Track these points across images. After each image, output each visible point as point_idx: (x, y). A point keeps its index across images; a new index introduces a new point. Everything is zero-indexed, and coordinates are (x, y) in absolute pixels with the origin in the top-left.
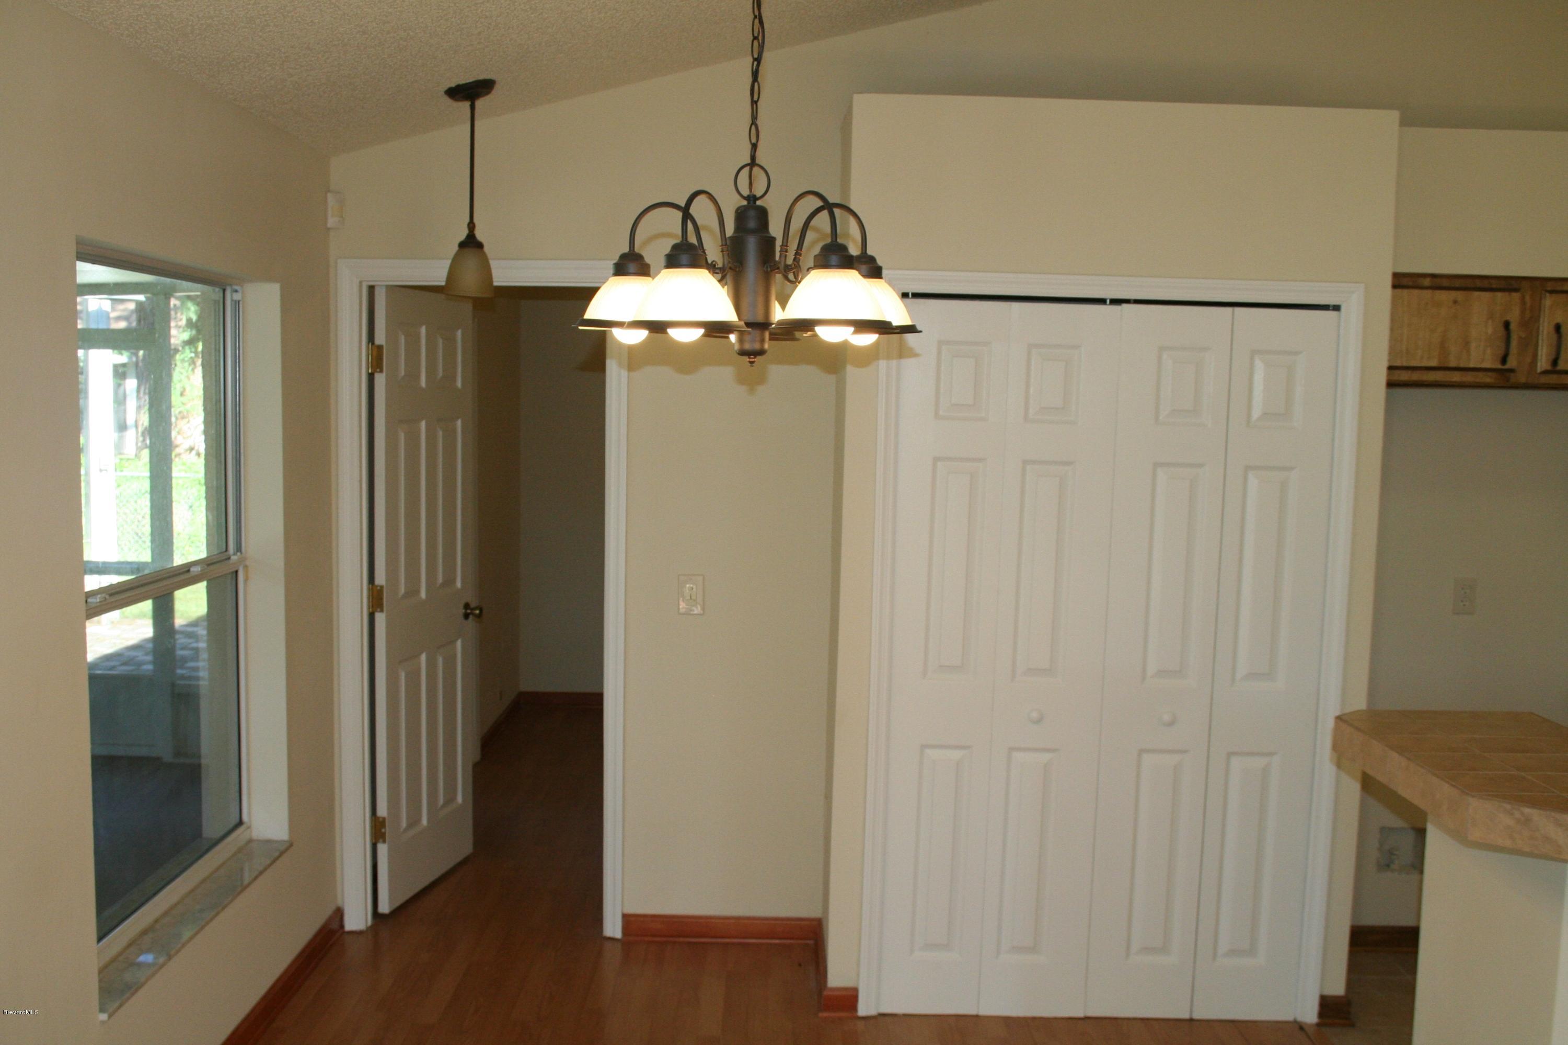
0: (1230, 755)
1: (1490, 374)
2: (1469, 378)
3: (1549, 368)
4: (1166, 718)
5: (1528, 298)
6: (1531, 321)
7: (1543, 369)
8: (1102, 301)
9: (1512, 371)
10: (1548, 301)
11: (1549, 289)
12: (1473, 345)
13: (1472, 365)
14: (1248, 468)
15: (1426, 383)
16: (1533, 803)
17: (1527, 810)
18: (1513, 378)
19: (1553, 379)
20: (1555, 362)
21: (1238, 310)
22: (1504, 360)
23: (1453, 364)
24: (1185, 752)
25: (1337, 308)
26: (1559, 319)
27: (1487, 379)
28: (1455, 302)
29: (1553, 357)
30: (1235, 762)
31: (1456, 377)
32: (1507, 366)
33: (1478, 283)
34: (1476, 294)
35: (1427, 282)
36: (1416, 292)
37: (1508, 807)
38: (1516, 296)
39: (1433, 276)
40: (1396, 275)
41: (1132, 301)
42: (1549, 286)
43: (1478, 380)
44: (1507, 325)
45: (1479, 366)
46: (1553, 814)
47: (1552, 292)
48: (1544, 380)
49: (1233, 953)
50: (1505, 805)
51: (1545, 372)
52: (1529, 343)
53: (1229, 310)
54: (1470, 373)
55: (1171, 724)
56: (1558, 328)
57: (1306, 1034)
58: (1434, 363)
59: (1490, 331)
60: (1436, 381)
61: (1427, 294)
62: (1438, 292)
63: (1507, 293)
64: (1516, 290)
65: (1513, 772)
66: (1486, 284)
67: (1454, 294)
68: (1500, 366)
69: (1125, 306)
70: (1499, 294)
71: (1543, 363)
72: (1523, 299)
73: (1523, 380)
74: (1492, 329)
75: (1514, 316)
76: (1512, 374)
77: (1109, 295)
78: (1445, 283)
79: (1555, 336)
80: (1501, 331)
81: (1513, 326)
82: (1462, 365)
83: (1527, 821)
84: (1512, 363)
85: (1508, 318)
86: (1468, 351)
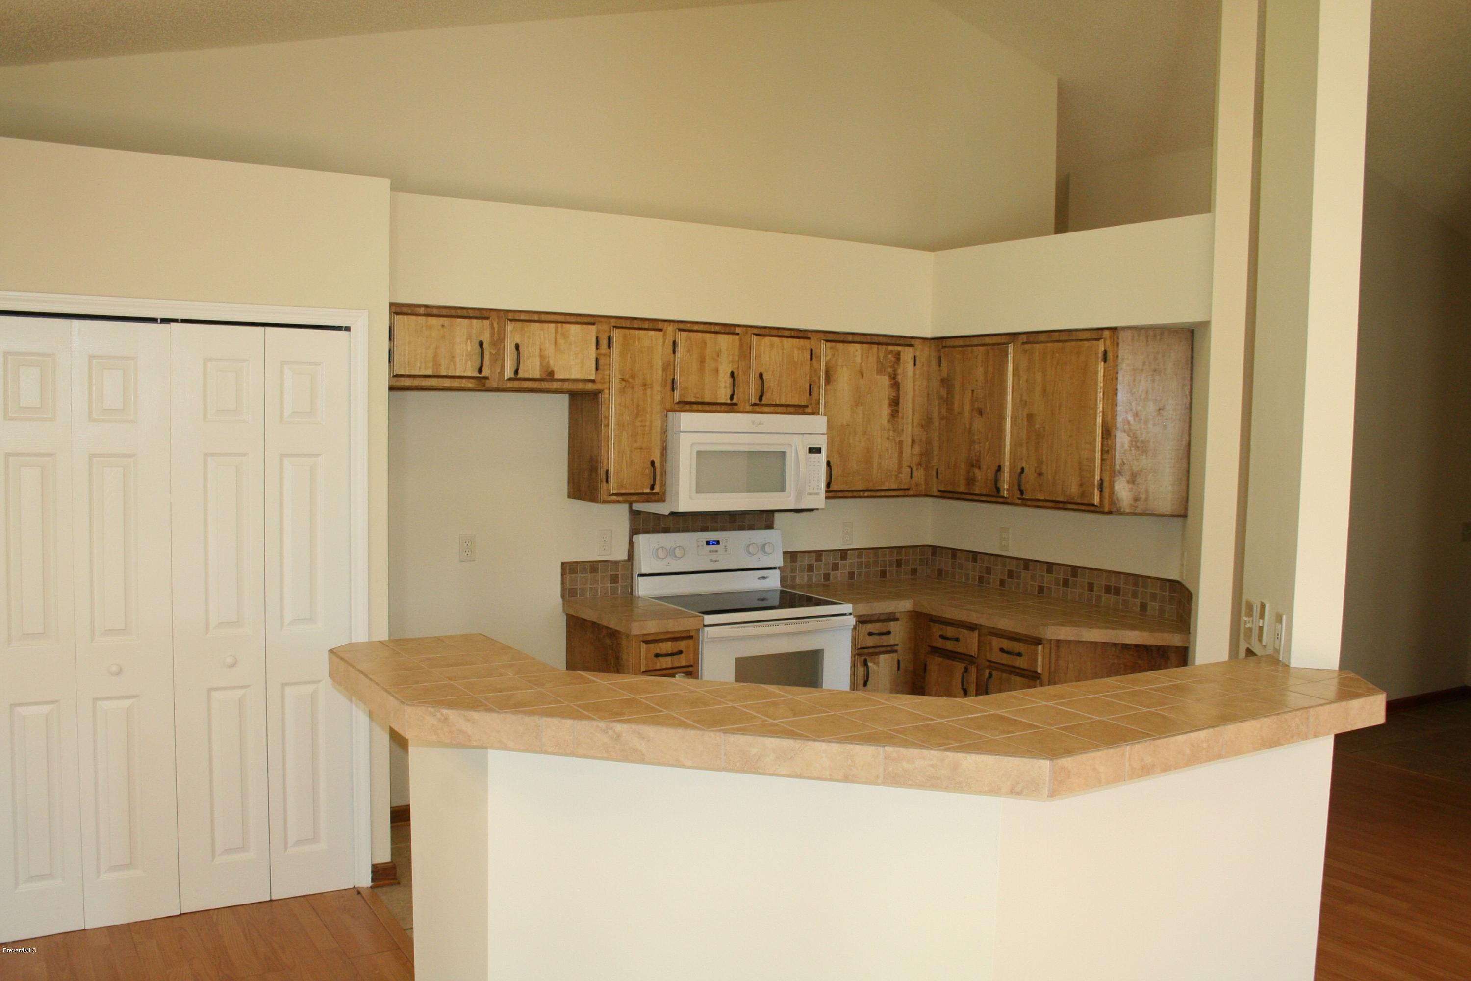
0: (284, 685)
1: (471, 380)
2: (456, 383)
3: (513, 376)
4: (229, 660)
5: (495, 325)
6: (498, 341)
7: (509, 377)
8: (153, 320)
9: (486, 378)
10: (510, 327)
11: (510, 318)
12: (457, 359)
13: (457, 374)
14: (283, 456)
15: (424, 387)
16: (451, 705)
17: (445, 711)
18: (488, 384)
19: (516, 384)
20: (516, 372)
21: (268, 329)
22: (480, 370)
23: (443, 373)
24: (249, 686)
25: (348, 329)
26: (518, 341)
27: (470, 384)
28: (443, 326)
29: (515, 368)
30: (288, 690)
31: (447, 383)
32: (483, 375)
33: (460, 313)
34: (459, 320)
35: (422, 310)
36: (414, 318)
37: (432, 710)
38: (487, 322)
39: (426, 306)
40: (392, 305)
41: (180, 321)
42: (510, 316)
43: (463, 385)
44: (481, 344)
45: (463, 374)
46: (463, 712)
47: (511, 320)
48: (510, 385)
49: (300, 842)
50: (429, 709)
51: (510, 379)
52: (498, 358)
53: (261, 329)
54: (456, 380)
55: (233, 665)
56: (517, 347)
57: (363, 897)
58: (429, 372)
59: (469, 348)
60: (432, 386)
61: (422, 319)
62: (429, 319)
63: (480, 321)
64: (487, 318)
65: (447, 682)
66: (465, 313)
67: (442, 320)
68: (478, 375)
69: (173, 324)
70: (474, 321)
71: (509, 373)
72: (492, 325)
73: (495, 385)
74: (471, 347)
75: (486, 338)
76: (487, 381)
77: (159, 315)
78: (435, 312)
79: (516, 353)
80: (478, 349)
81: (485, 346)
82: (450, 374)
83: (445, 720)
84: (486, 372)
85: (482, 339)
86: (455, 365)
